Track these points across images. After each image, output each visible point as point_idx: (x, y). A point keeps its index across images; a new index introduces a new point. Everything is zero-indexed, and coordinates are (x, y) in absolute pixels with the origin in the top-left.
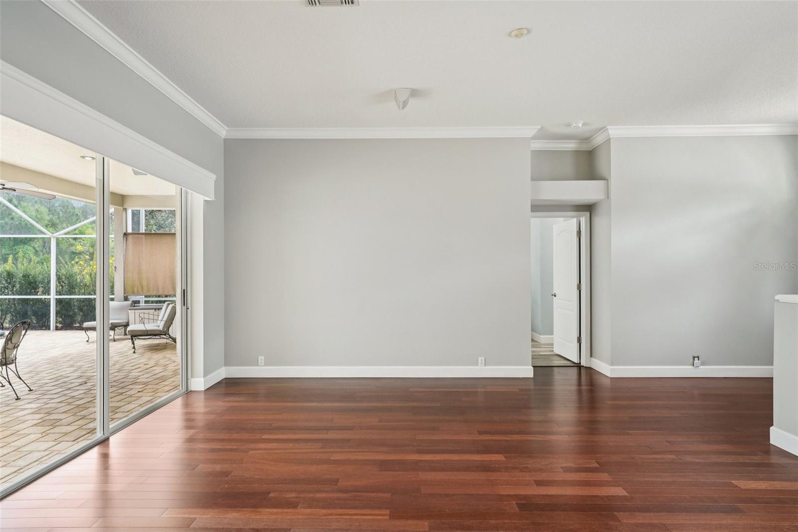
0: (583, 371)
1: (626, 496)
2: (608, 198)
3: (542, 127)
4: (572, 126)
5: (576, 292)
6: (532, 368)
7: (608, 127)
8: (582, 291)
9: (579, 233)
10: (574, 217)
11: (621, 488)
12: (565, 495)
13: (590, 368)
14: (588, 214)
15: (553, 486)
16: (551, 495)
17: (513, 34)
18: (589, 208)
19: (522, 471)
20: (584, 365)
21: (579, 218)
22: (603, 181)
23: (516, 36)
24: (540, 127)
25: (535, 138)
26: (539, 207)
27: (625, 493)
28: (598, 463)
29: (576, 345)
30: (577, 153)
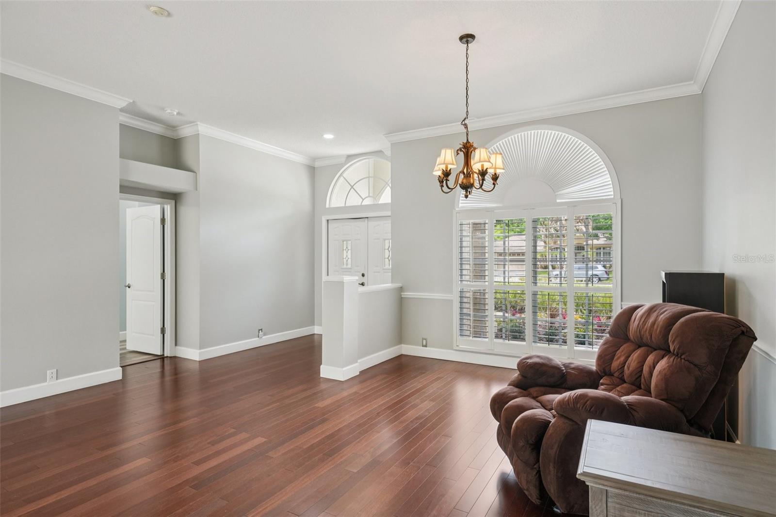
0: (166, 361)
1: (265, 441)
2: (197, 190)
3: (133, 102)
4: (167, 112)
5: (160, 281)
6: (121, 368)
7: (198, 123)
8: (165, 280)
9: (163, 221)
10: (158, 203)
11: (260, 438)
12: (226, 461)
13: (174, 358)
14: (173, 202)
15: (210, 459)
16: (215, 466)
17: (153, 9)
18: (175, 197)
19: (176, 461)
20: (169, 356)
21: (162, 205)
22: (192, 173)
23: (156, 13)
24: (132, 101)
25: (122, 110)
26: (129, 189)
27: (264, 440)
28: (234, 428)
29: (160, 336)
30: (162, 138)
